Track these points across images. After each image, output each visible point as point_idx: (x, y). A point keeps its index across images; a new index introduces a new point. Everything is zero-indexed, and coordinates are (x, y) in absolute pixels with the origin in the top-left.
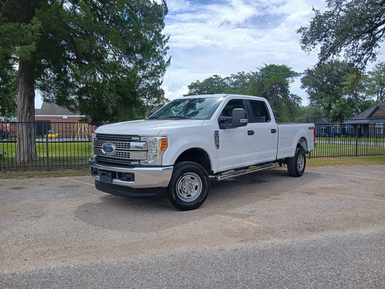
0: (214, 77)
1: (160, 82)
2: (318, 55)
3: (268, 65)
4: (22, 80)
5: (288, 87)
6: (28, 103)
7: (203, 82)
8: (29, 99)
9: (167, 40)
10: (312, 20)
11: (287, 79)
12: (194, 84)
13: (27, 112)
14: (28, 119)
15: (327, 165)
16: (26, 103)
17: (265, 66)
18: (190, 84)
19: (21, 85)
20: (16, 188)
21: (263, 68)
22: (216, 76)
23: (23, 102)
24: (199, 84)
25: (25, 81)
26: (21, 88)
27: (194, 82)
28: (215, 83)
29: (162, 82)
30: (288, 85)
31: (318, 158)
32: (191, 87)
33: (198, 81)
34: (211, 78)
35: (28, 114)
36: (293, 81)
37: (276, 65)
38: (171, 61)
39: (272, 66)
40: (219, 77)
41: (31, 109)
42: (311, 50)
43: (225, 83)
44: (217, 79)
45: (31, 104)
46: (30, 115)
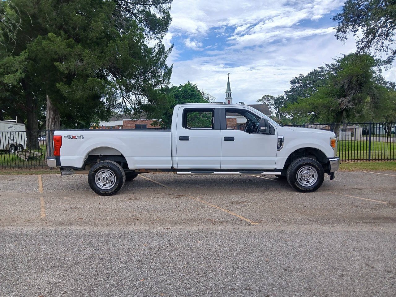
0: (319, 70)
3: (346, 55)
6: (53, 115)
7: (306, 76)
8: (54, 111)
13: (52, 121)
14: (53, 127)
17: (343, 57)
18: (292, 79)
21: (341, 59)
22: (320, 68)
24: (303, 78)
27: (297, 77)
28: (321, 76)
32: (293, 82)
33: (301, 75)
34: (316, 71)
41: (55, 119)
44: (323, 71)
45: (55, 115)
46: (55, 124)
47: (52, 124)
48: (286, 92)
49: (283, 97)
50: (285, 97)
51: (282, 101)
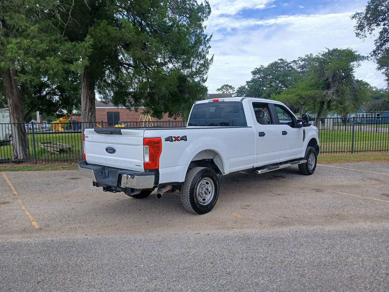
0: (279, 61)
1: (205, 78)
2: (375, 41)
3: (331, 49)
4: (84, 85)
5: (353, 72)
6: (90, 104)
7: (267, 67)
8: (90, 101)
9: (210, 38)
10: (368, 5)
11: (352, 63)
12: (258, 69)
13: (89, 112)
14: (90, 118)
15: (365, 160)
16: (88, 104)
17: (327, 51)
18: (253, 70)
19: (83, 89)
20: (74, 179)
21: (325, 53)
22: (281, 60)
23: (86, 103)
24: (263, 69)
25: (86, 85)
26: (83, 91)
27: (258, 68)
28: (280, 67)
29: (207, 79)
30: (352, 70)
31: (361, 153)
32: (254, 73)
33: (262, 66)
34: (276, 63)
35: (90, 114)
36: (359, 65)
37: (339, 49)
38: (213, 59)
39: (335, 50)
40: (285, 61)
41: (92, 109)
42: (366, 37)
43: (291, 67)
44: (283, 63)
45: (92, 105)
46: (91, 114)
47: (89, 114)
48: (248, 82)
49: (245, 87)
50: (247, 87)
51: (244, 91)
